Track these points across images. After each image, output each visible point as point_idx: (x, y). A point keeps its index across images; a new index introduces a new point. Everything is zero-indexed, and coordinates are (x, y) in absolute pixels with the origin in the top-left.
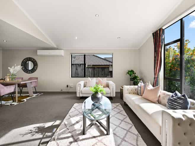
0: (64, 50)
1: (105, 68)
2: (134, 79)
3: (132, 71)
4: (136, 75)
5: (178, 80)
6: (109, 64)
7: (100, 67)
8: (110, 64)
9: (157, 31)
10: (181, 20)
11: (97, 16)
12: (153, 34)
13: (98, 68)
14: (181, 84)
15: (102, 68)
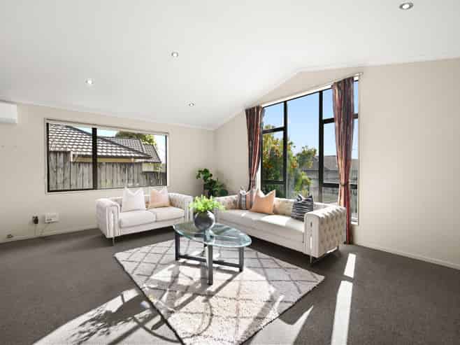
0: (18, 104)
1: (131, 164)
2: (210, 186)
3: (206, 171)
4: (214, 178)
5: (281, 183)
6: (128, 155)
7: (116, 163)
8: (133, 155)
9: (254, 108)
10: (285, 102)
11: (175, 55)
12: (247, 111)
13: (109, 163)
14: (285, 186)
15: (121, 164)
